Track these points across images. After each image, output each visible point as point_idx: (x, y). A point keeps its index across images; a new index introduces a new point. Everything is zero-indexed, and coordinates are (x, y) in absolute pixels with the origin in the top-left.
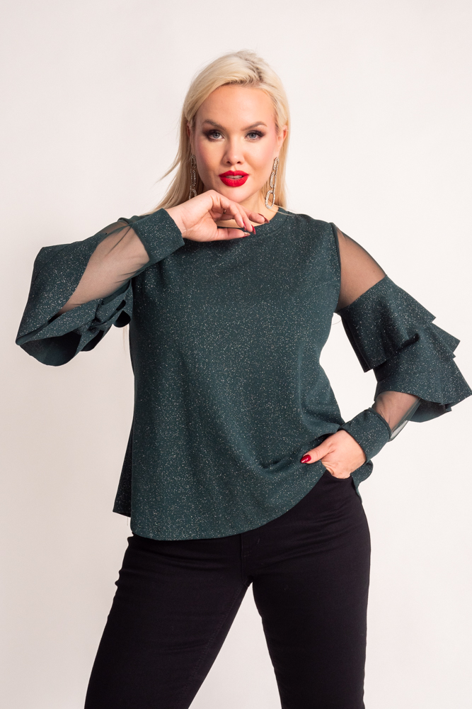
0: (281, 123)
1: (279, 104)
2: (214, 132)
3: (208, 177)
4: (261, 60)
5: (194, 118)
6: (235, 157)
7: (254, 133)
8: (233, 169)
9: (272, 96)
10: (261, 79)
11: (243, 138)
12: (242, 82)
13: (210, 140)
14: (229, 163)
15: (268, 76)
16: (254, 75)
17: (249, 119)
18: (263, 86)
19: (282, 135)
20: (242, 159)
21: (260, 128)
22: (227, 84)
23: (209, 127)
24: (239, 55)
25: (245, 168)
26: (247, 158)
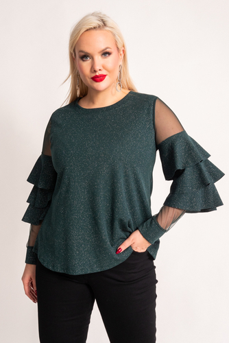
0: (120, 46)
1: (117, 37)
2: (85, 56)
3: (86, 80)
4: (105, 15)
5: (74, 51)
6: (97, 68)
7: (106, 54)
8: (97, 74)
9: (112, 32)
10: (105, 25)
11: (100, 57)
12: (94, 28)
13: (83, 61)
14: (95, 71)
15: (109, 23)
16: (101, 23)
17: (102, 47)
18: (107, 28)
19: (122, 53)
20: (101, 68)
21: (108, 50)
22: (87, 30)
23: (83, 54)
24: (93, 14)
25: (104, 72)
26: (104, 67)
